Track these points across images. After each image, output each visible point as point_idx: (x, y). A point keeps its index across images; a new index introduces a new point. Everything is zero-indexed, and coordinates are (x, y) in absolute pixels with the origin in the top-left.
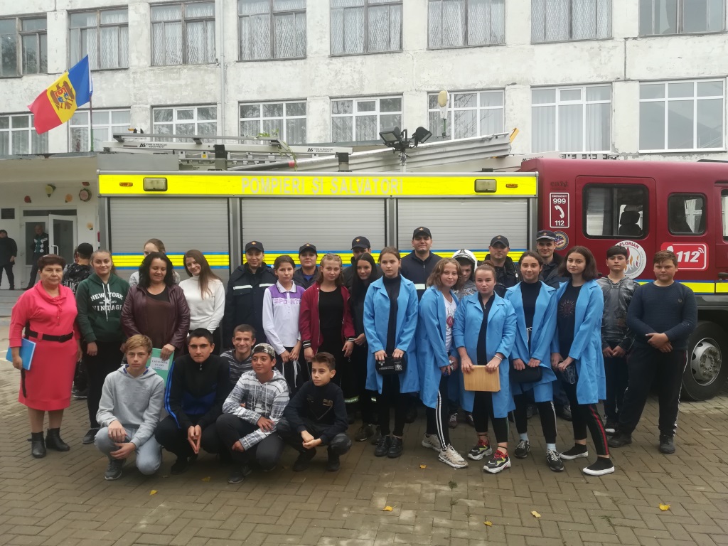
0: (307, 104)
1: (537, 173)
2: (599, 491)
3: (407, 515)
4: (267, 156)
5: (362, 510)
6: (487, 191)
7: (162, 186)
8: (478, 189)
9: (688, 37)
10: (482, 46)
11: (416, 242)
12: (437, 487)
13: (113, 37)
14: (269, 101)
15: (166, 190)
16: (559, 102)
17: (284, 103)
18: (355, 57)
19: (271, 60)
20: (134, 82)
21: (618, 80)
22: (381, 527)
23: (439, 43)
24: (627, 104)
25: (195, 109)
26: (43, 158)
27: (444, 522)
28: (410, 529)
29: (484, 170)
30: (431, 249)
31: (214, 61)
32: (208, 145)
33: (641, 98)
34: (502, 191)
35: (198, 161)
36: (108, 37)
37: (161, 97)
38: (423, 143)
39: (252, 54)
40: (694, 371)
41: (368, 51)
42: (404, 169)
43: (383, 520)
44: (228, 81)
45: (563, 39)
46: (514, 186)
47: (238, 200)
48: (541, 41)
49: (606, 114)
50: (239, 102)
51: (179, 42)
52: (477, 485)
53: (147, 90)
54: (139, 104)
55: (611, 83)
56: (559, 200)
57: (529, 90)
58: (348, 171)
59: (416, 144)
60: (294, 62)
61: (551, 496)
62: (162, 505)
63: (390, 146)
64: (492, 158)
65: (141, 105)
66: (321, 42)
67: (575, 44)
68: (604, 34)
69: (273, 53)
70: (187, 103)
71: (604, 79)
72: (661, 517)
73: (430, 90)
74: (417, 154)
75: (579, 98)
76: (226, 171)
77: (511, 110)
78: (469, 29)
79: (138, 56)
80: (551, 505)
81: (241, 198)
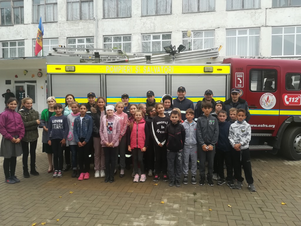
0: (132, 36)
1: (230, 64)
2: (256, 197)
3: (176, 206)
4: (116, 57)
5: (157, 204)
6: (209, 72)
7: (73, 69)
8: (205, 71)
9: (293, 8)
10: (205, 12)
11: (179, 93)
12: (188, 195)
13: (51, 8)
14: (116, 35)
15: (75, 71)
16: (237, 35)
17: (122, 36)
18: (152, 17)
19: (117, 18)
20: (60, 27)
21: (263, 26)
22: (165, 211)
23: (187, 11)
24: (266, 36)
25: (85, 39)
26: (23, 59)
27: (192, 209)
28: (178, 212)
29: (207, 63)
30: (185, 96)
31: (93, 18)
32: (92, 52)
33: (272, 34)
34: (215, 72)
35: (87, 59)
36: (49, 8)
37: (71, 34)
38: (182, 51)
39: (109, 15)
40: (295, 148)
41: (157, 14)
42: (174, 63)
43: (166, 208)
44: (99, 27)
45: (240, 9)
46: (220, 70)
47: (105, 75)
48: (230, 10)
49: (257, 40)
50: (103, 36)
51: (78, 10)
52: (205, 194)
53: (65, 31)
54: (62, 37)
55: (260, 27)
56: (239, 76)
57: (225, 30)
58: (151, 63)
59: (179, 52)
60: (126, 19)
61: (236, 199)
62: (74, 201)
63: (168, 53)
64: (211, 58)
65: (63, 37)
66: (138, 10)
67: (245, 11)
68: (257, 7)
69: (117, 15)
70: (81, 36)
71: (257, 26)
72: (283, 208)
73: (183, 30)
74: (179, 56)
75: (246, 34)
76: (99, 63)
77: (217, 39)
78: (200, 4)
79: (61, 16)
80: (236, 203)
81: (106, 75)
